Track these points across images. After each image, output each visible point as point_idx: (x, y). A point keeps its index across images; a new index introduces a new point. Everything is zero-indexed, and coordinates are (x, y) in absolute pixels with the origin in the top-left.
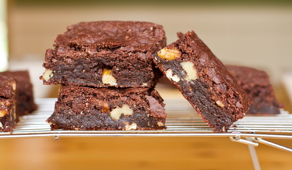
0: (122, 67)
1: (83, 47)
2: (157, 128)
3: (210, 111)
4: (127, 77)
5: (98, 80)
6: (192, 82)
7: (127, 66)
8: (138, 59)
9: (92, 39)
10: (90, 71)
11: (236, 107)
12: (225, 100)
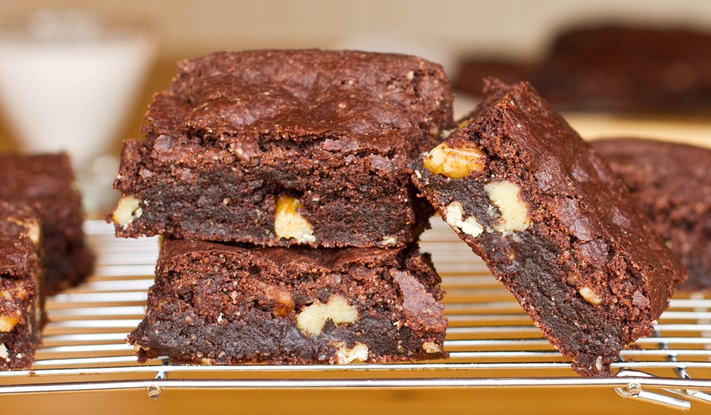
0: (328, 193)
1: (222, 139)
2: (423, 357)
3: (562, 314)
4: (341, 219)
5: (263, 228)
6: (515, 235)
7: (342, 191)
8: (372, 173)
9: (247, 110)
10: (242, 202)
11: (633, 306)
12: (603, 286)
